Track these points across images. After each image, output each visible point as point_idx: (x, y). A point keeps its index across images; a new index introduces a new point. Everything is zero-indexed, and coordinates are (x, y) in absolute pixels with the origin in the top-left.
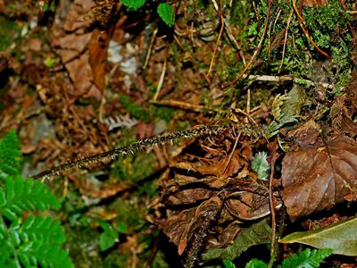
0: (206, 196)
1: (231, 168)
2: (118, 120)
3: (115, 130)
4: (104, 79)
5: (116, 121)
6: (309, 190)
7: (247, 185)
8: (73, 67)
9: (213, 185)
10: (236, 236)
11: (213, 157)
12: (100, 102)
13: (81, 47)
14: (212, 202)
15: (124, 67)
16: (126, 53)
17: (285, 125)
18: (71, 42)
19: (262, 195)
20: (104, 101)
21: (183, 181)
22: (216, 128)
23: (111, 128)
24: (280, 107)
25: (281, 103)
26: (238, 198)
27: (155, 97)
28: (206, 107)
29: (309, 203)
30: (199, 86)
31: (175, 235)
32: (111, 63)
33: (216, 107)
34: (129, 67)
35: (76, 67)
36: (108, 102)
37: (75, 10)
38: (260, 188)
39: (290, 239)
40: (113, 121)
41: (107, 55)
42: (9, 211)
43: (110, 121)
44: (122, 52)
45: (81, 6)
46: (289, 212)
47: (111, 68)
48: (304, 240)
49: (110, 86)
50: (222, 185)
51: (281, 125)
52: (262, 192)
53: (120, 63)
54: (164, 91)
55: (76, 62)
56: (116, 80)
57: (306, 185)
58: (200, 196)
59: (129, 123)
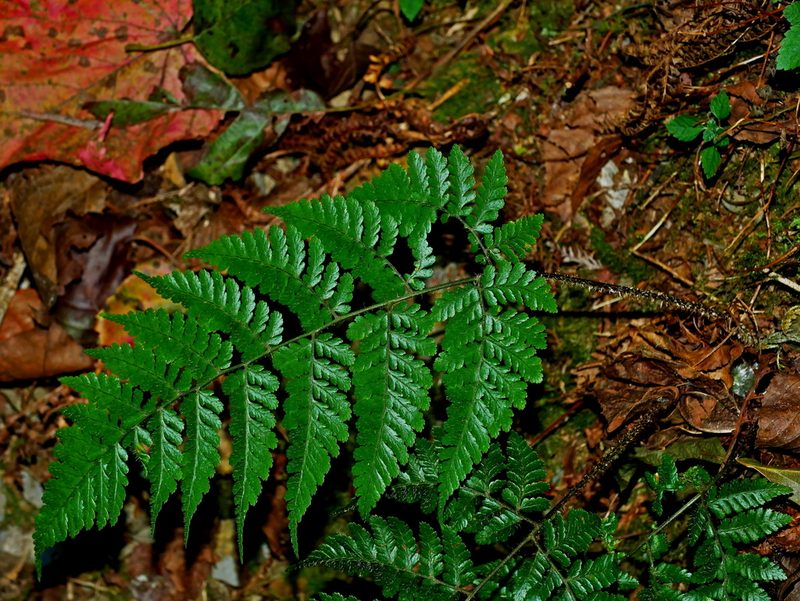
0: (663, 383)
1: (709, 363)
2: (579, 255)
3: (572, 264)
4: (582, 200)
5: (576, 255)
6: (791, 420)
7: (716, 390)
8: (553, 168)
9: (680, 372)
10: (671, 444)
11: (687, 343)
12: (563, 224)
13: (572, 150)
14: (670, 390)
15: (610, 196)
16: (620, 180)
17: (789, 342)
18: (562, 138)
19: (727, 408)
20: (569, 224)
21: (649, 353)
22: (711, 312)
23: (567, 260)
24: (793, 320)
25: (795, 317)
26: (700, 399)
27: (636, 248)
28: (696, 286)
29: (784, 433)
30: (694, 259)
31: (610, 409)
32: (598, 184)
33: (708, 289)
34: (617, 199)
35: (556, 171)
36: (572, 229)
37: (586, 104)
38: (728, 399)
39: (747, 462)
40: (572, 253)
41: (598, 173)
42: (492, 294)
43: (568, 252)
44: (616, 178)
45: (595, 102)
46: (760, 433)
47: (596, 190)
48: (762, 470)
49: (586, 211)
50: (690, 376)
51: (784, 340)
52: (729, 404)
53: (607, 188)
54: (650, 245)
55: (559, 166)
56: (594, 206)
57: (790, 413)
58: (656, 379)
59: (591, 264)
